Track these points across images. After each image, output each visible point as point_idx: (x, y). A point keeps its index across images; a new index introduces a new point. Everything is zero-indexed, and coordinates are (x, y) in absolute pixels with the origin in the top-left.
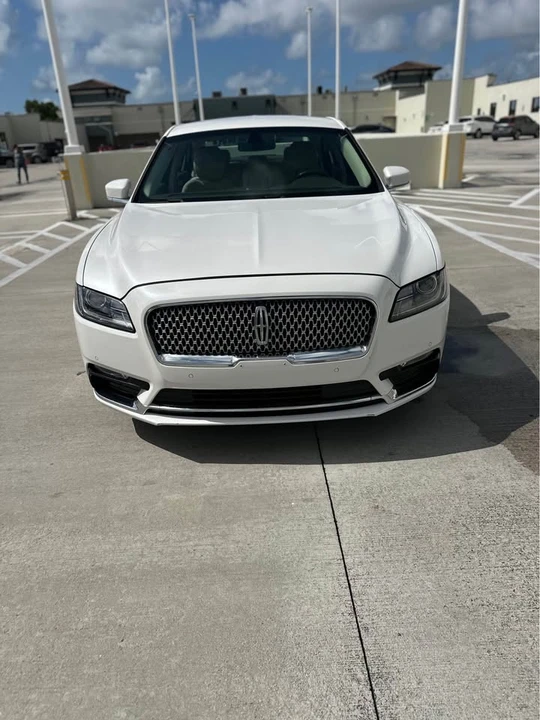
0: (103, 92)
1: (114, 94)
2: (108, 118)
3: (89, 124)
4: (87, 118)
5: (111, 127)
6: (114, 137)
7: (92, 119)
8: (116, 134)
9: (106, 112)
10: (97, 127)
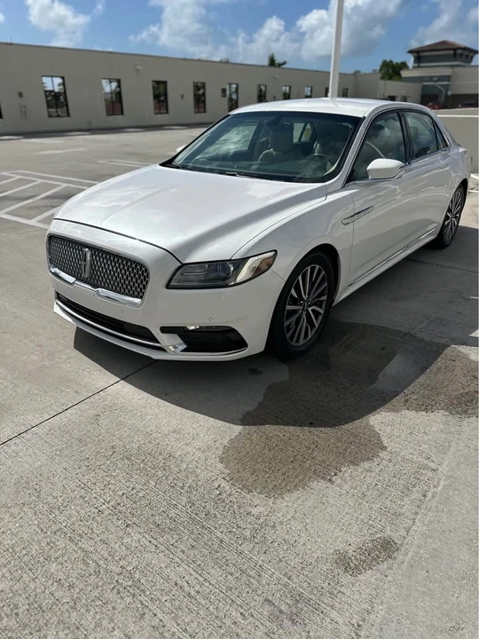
0: (452, 52)
1: (461, 55)
2: (448, 78)
3: (425, 84)
4: (426, 77)
5: (447, 87)
6: (447, 96)
7: (431, 78)
8: (449, 93)
9: (446, 72)
10: (433, 86)
